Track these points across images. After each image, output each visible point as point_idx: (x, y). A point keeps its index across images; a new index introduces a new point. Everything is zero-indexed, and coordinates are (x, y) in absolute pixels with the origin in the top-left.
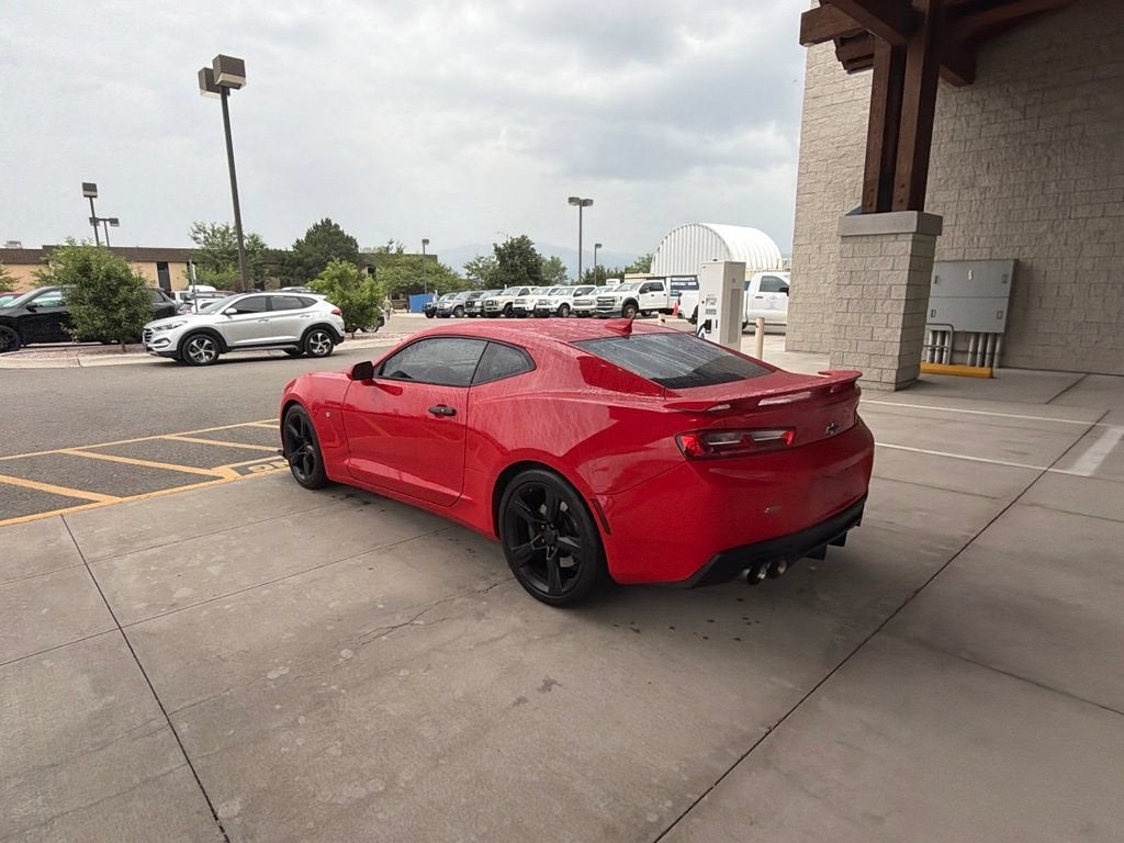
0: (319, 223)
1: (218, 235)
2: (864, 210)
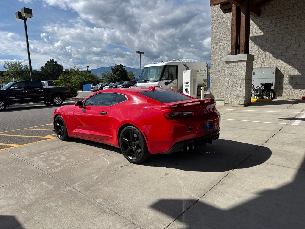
0: (49, 61)
1: (13, 66)
2: (232, 54)
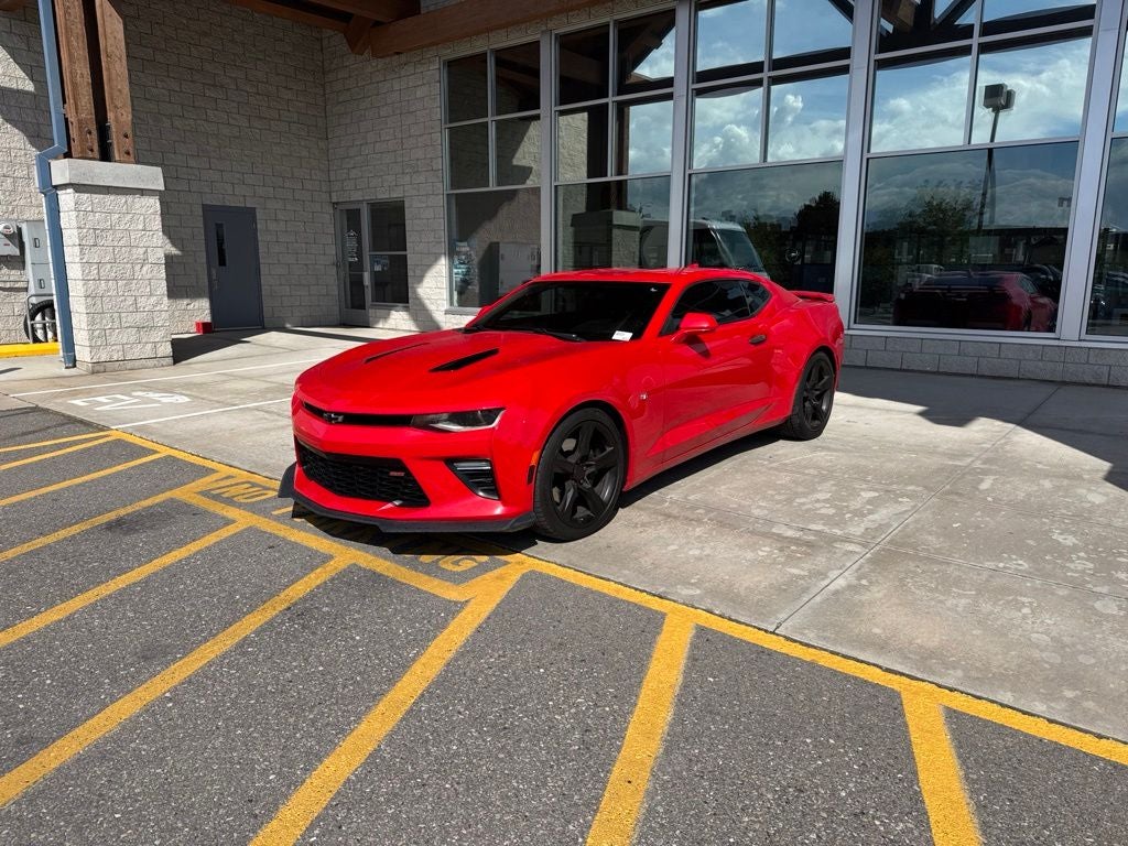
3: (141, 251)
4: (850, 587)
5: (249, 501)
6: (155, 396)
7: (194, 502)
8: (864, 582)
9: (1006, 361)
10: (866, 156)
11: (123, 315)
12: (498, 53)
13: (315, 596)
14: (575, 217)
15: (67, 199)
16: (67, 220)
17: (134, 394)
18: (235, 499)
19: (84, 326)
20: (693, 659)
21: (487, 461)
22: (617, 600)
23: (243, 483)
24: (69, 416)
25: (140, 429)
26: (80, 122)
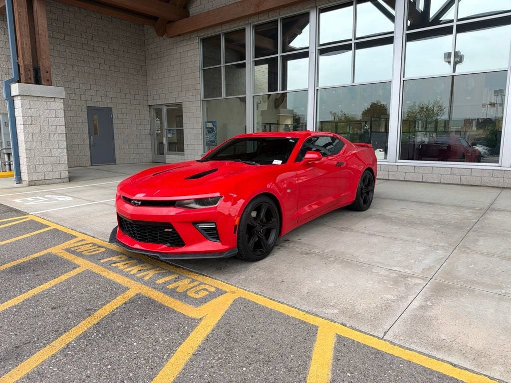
3: (54, 127)
4: (421, 307)
5: (90, 254)
6: (55, 197)
7: (61, 255)
8: (429, 303)
9: (474, 177)
10: (402, 79)
11: (45, 158)
12: (226, 34)
13: (115, 314)
14: (262, 112)
15: (18, 102)
16: (18, 113)
17: (46, 196)
18: (83, 253)
19: (25, 163)
20: (337, 359)
21: (214, 223)
22: (289, 317)
23: (89, 244)
24: (11, 208)
25: (43, 214)
26: (25, 66)
